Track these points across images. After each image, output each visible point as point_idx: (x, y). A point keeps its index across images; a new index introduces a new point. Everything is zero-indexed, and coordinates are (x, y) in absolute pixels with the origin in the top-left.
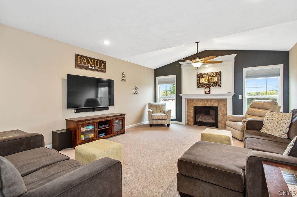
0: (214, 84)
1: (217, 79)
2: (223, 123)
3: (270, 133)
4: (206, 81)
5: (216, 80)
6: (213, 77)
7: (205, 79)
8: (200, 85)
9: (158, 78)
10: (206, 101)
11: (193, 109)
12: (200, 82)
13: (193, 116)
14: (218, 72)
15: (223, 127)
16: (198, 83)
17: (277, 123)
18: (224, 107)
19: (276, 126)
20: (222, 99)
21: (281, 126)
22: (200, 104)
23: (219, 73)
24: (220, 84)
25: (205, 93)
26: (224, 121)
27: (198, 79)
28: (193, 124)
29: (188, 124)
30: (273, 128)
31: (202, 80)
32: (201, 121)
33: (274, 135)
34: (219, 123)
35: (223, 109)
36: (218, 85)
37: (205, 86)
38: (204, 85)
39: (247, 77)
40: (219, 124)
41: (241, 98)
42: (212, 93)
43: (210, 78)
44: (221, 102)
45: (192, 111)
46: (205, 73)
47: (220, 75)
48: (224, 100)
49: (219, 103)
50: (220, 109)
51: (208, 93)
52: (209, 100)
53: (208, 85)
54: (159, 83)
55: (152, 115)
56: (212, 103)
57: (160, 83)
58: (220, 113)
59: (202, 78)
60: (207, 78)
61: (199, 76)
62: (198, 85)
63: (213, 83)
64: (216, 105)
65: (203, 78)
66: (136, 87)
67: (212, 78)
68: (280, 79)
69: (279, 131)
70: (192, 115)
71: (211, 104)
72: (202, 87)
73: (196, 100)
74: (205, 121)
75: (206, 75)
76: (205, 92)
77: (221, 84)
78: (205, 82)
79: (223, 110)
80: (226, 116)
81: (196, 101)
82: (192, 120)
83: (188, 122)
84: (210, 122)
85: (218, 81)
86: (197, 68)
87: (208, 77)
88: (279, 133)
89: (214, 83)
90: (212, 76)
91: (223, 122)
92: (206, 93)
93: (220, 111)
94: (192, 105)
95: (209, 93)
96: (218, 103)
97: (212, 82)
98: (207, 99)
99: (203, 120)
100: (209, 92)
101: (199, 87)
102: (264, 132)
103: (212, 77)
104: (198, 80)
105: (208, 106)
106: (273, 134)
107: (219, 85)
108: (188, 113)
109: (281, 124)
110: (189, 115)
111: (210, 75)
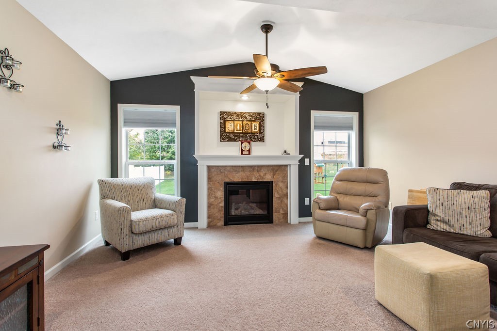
0: (253, 137)
1: (258, 126)
2: (282, 212)
3: (457, 231)
4: (238, 128)
5: (256, 128)
6: (251, 121)
7: (237, 124)
8: (226, 136)
9: (122, 108)
10: (250, 171)
11: (222, 189)
12: (227, 130)
13: (222, 204)
14: (259, 114)
15: (282, 220)
16: (221, 131)
17: (467, 210)
18: (282, 181)
19: (468, 217)
20: (280, 166)
21: (478, 215)
22: (237, 178)
23: (262, 115)
24: (264, 136)
25: (242, 154)
26: (283, 209)
27: (221, 123)
28: (223, 224)
29: (211, 226)
30: (463, 221)
31: (230, 127)
32: (238, 213)
33: (469, 234)
34: (274, 214)
35: (281, 185)
36: (260, 138)
37: (236, 138)
38: (235, 136)
39: (316, 127)
40: (275, 216)
41: (308, 165)
42: (254, 153)
43: (245, 122)
44: (277, 173)
45: (220, 194)
46: (235, 113)
47: (264, 120)
48: (283, 167)
49: (274, 175)
50: (276, 185)
51: (247, 153)
52: (256, 168)
53: (242, 137)
54: (124, 122)
55: (131, 221)
56: (262, 175)
57: (127, 123)
58: (276, 193)
59: (230, 122)
60: (241, 122)
61: (224, 117)
62: (221, 135)
63: (251, 133)
64: (268, 178)
65: (232, 123)
66: (59, 124)
67: (249, 123)
68: (354, 135)
69: (479, 225)
70: (220, 203)
71: (260, 176)
72: (230, 140)
73: (228, 168)
74: (247, 213)
75: (238, 115)
76: (242, 151)
77: (265, 138)
78: (235, 131)
79: (281, 188)
80: (285, 198)
81: (229, 171)
82: (221, 215)
83: (210, 220)
84: (255, 213)
85: (260, 131)
86: (267, 91)
87: (243, 121)
88: (479, 229)
89: (253, 134)
90: (248, 119)
91: (281, 210)
92: (244, 153)
93: (276, 189)
94: (221, 179)
95: (249, 154)
96: (272, 174)
97: (250, 131)
98: (251, 166)
99: (243, 212)
100: (249, 151)
101: (223, 139)
102: (442, 230)
103: (249, 121)
104: (223, 126)
105: (254, 180)
106: (465, 233)
107: (262, 140)
108: (212, 200)
109: (477, 211)
110: (212, 205)
111: (245, 117)
